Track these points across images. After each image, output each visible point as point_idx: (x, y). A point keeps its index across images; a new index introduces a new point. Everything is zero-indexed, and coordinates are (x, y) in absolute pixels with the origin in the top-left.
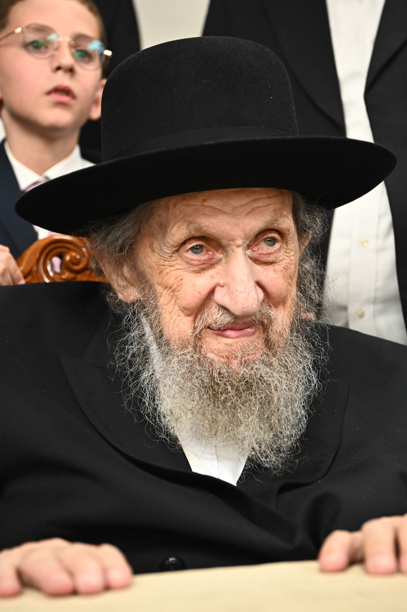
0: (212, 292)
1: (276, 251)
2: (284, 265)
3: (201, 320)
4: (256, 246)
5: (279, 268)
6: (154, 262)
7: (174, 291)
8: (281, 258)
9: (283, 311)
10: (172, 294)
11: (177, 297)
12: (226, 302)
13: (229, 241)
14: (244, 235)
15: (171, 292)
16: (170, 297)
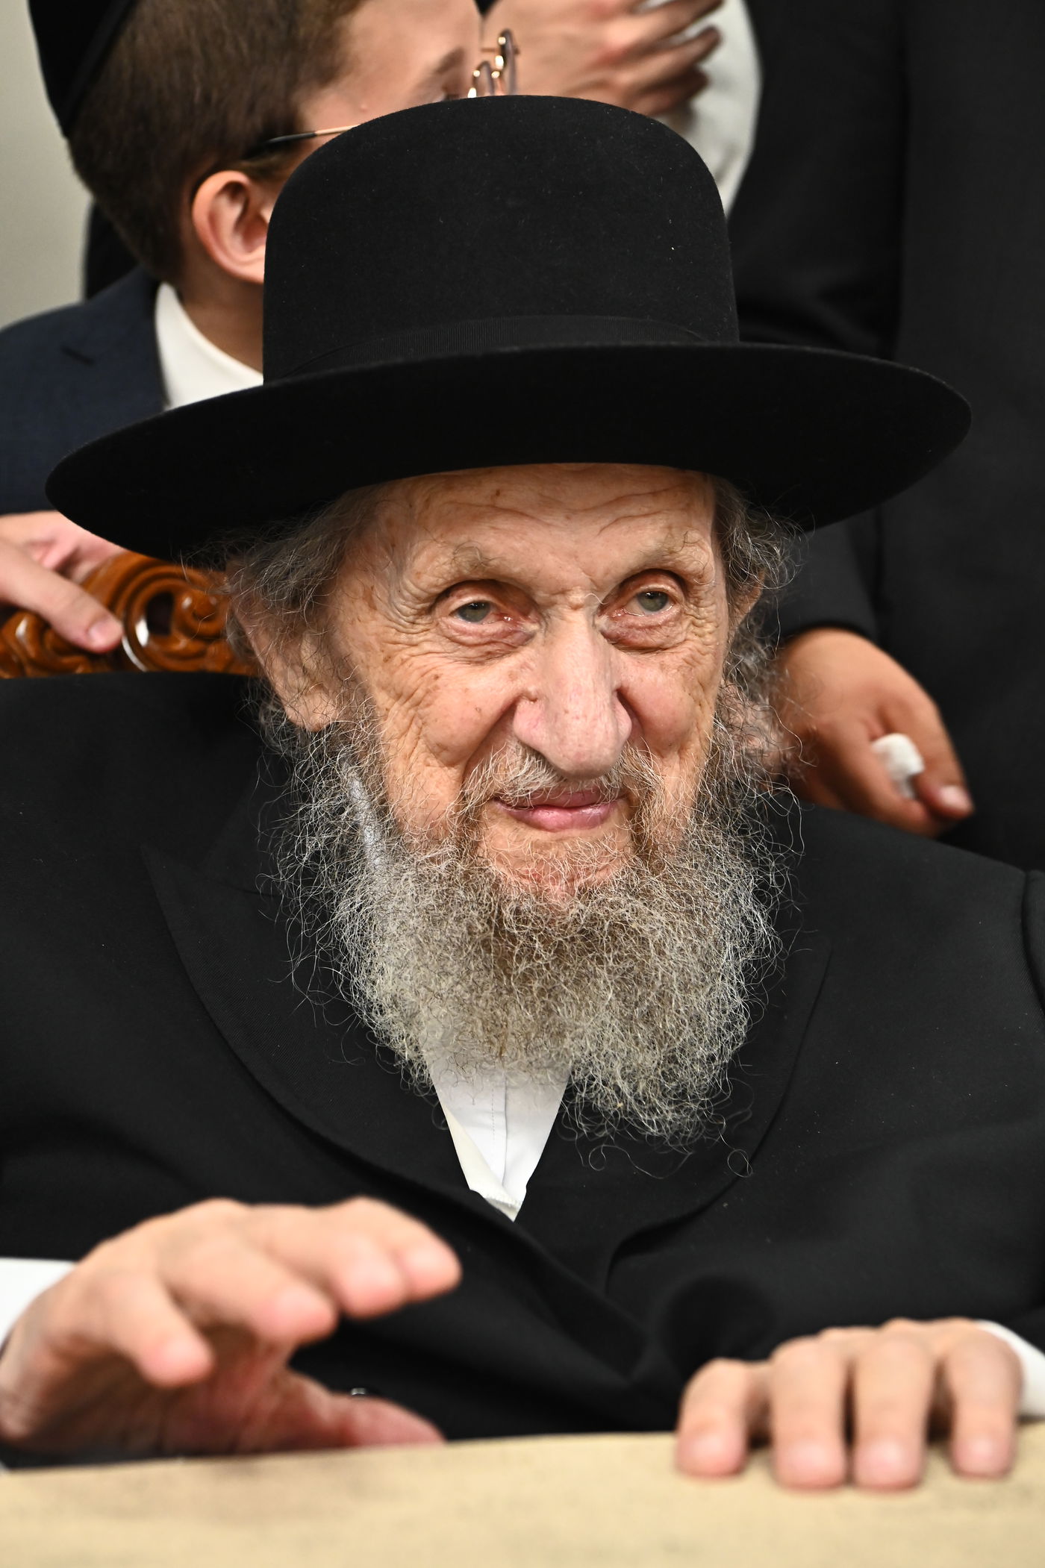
0: (509, 711)
1: (670, 621)
2: (686, 654)
3: (480, 781)
4: (622, 607)
5: (672, 661)
6: (372, 635)
7: (418, 704)
8: (680, 638)
9: (677, 766)
10: (412, 712)
11: (424, 720)
12: (541, 738)
13: (554, 594)
14: (589, 581)
15: (410, 708)
16: (406, 721)
